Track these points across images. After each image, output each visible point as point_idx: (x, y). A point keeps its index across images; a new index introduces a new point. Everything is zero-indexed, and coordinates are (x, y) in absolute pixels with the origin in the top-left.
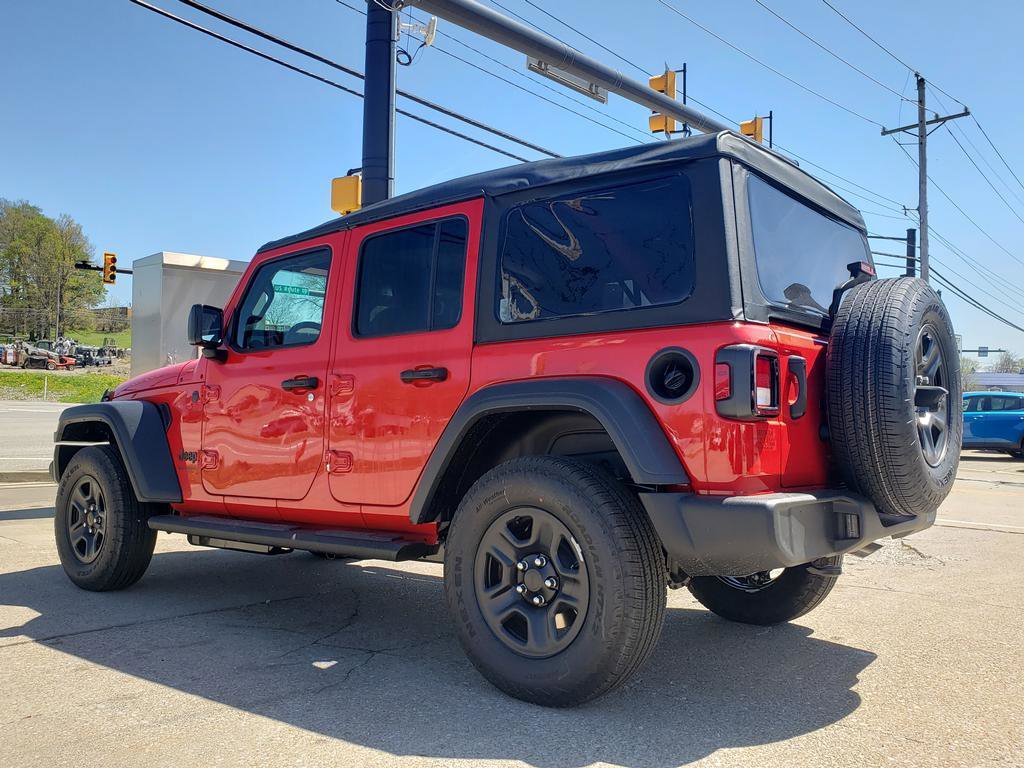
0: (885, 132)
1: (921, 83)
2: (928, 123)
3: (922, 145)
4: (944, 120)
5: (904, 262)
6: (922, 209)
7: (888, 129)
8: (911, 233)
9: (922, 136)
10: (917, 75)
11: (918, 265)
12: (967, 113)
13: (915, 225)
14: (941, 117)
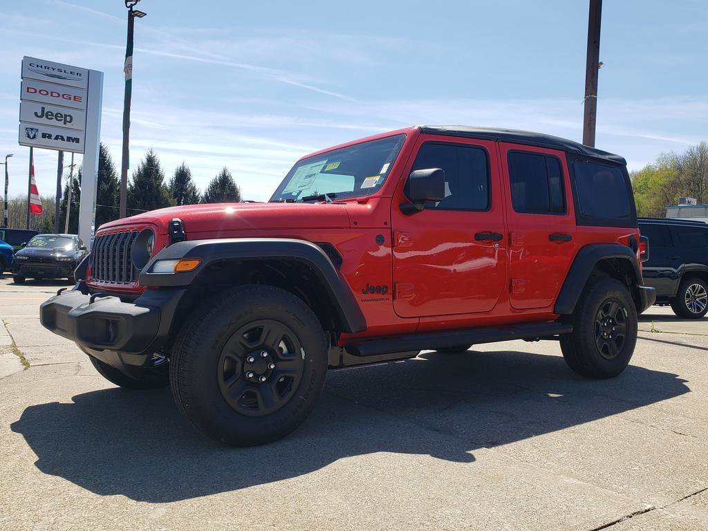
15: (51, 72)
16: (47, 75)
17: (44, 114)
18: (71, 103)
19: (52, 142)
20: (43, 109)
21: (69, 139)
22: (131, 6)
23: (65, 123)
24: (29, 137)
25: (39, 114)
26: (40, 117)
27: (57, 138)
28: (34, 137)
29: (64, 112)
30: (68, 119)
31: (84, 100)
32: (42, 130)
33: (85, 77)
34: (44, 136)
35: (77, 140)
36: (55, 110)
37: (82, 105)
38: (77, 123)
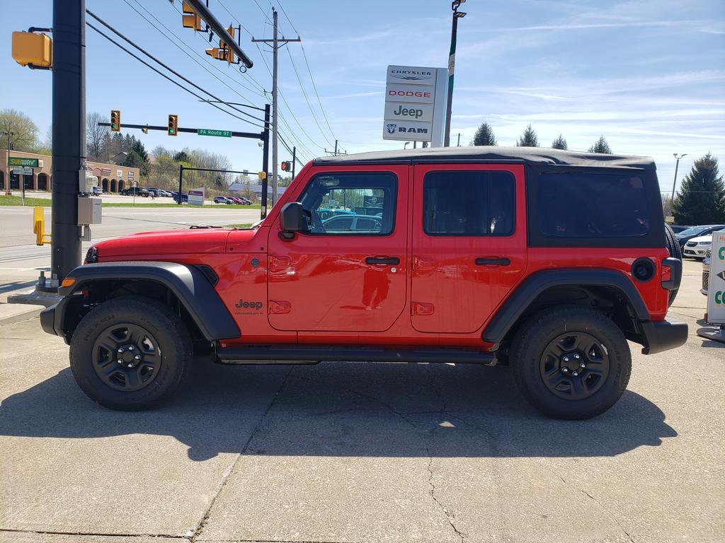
0: (253, 40)
1: (275, 14)
2: (279, 40)
3: (275, 53)
4: (288, 41)
5: (263, 124)
6: (274, 93)
7: (255, 39)
8: (268, 106)
9: (275, 48)
10: (273, 8)
11: (271, 127)
12: (299, 40)
13: (270, 103)
14: (285, 39)
15: (407, 75)
16: (405, 78)
17: (402, 111)
18: (423, 99)
19: (406, 134)
20: (401, 107)
21: (419, 130)
22: (455, 10)
23: (416, 118)
24: (389, 132)
25: (397, 112)
26: (398, 114)
27: (410, 131)
28: (393, 132)
29: (416, 107)
30: (419, 113)
31: (432, 95)
32: (400, 125)
33: (433, 75)
34: (400, 130)
35: (426, 131)
36: (409, 107)
37: (430, 100)
38: (426, 117)
